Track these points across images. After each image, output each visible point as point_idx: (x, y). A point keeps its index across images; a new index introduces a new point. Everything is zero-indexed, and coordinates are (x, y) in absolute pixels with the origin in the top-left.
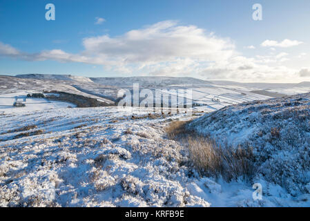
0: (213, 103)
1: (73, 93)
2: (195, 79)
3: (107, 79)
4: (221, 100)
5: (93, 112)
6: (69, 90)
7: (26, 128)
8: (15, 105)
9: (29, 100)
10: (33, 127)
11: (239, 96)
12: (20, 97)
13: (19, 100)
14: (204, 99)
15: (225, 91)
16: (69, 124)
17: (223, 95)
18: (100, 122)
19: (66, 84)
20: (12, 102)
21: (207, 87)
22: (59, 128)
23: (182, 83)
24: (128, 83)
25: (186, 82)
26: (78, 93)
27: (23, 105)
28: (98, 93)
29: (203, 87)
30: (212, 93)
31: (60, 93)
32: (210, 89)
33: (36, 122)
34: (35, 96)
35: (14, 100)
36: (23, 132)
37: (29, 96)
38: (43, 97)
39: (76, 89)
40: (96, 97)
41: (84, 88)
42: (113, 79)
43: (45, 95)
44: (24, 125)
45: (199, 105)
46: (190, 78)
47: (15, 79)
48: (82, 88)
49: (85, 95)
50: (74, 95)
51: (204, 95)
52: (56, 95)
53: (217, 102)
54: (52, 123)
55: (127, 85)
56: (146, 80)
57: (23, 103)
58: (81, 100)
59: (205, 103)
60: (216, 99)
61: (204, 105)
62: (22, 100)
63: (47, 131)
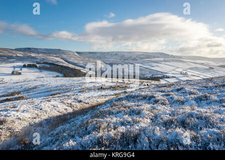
0: (181, 75)
1: (61, 64)
2: (166, 54)
3: (90, 53)
4: (189, 73)
5: (71, 82)
6: (58, 62)
7: (12, 94)
8: (13, 73)
9: (25, 70)
10: (19, 93)
11: (207, 70)
12: (18, 67)
13: (16, 69)
14: (173, 72)
15: (194, 65)
16: (48, 91)
17: (191, 69)
18: (72, 91)
19: (56, 57)
20: (10, 71)
21: (176, 61)
22: (39, 95)
23: (154, 57)
24: (107, 56)
25: (158, 57)
26: (66, 64)
27: (20, 74)
28: (82, 65)
29: (173, 61)
30: (181, 67)
31: (50, 64)
32: (179, 63)
33: (22, 89)
34: (29, 66)
35: (12, 69)
36: (9, 98)
37: (24, 66)
38: (36, 67)
39: (64, 61)
40: (81, 68)
41: (71, 60)
42: (96, 53)
43: (38, 65)
44: (12, 91)
45: (169, 78)
46: (161, 54)
47: (14, 52)
48: (69, 60)
49: (71, 66)
50: (62, 66)
51: (173, 68)
52: (47, 65)
53: (185, 75)
54: (35, 90)
55: (106, 58)
56: (123, 54)
57: (20, 71)
58: (67, 71)
59: (174, 76)
60: (184, 72)
61: (173, 77)
62: (19, 69)
63: (28, 97)
